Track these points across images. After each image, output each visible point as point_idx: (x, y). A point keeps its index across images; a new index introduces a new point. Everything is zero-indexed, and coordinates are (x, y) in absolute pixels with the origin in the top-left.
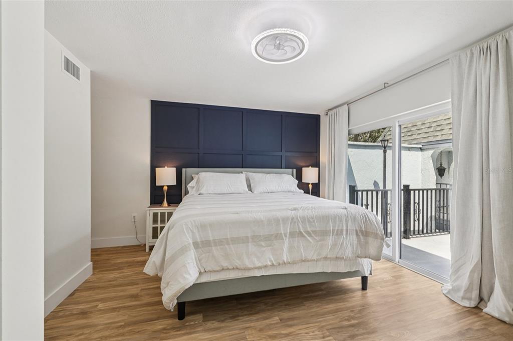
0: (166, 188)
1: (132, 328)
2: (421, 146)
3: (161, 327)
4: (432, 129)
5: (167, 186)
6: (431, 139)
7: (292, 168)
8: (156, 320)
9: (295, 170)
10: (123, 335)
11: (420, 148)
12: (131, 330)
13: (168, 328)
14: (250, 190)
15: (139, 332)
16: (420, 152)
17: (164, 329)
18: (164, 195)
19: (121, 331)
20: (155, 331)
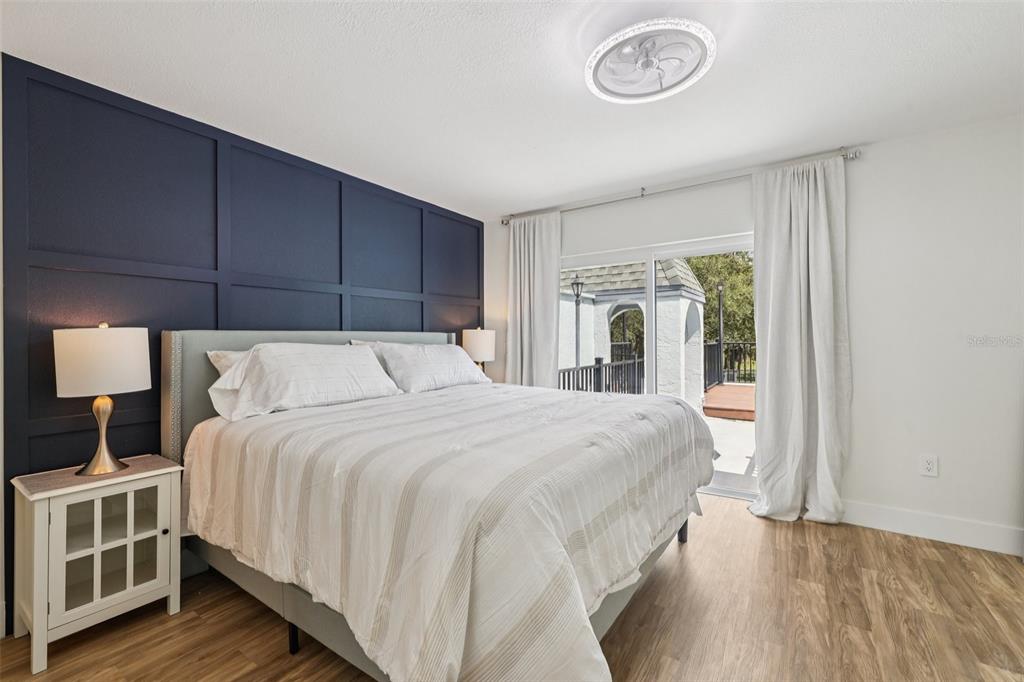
0: (104, 405)
2: (593, 296)
4: (605, 272)
5: (110, 396)
6: (608, 286)
9: (454, 335)
11: (593, 300)
16: (592, 306)
18: (97, 430)
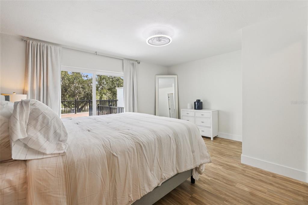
1: (220, 195)
3: (205, 185)
8: (205, 190)
10: (226, 194)
12: (221, 194)
13: (202, 182)
15: (217, 190)
17: (204, 183)
19: (227, 198)
20: (209, 185)
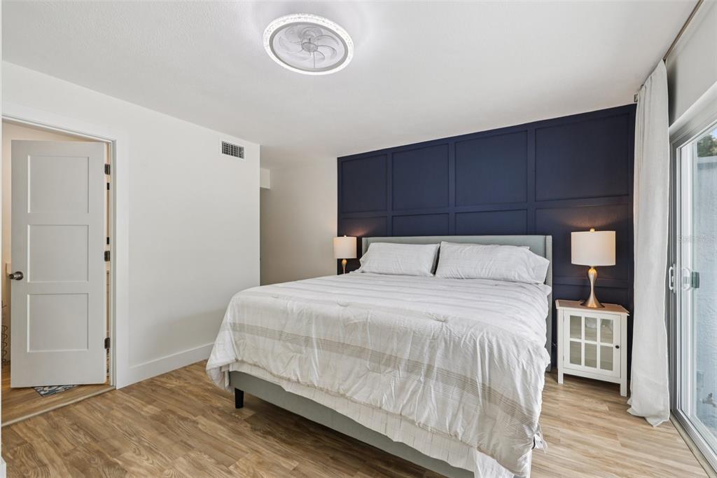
7: (546, 234)
9: (549, 238)
14: (434, 271)
